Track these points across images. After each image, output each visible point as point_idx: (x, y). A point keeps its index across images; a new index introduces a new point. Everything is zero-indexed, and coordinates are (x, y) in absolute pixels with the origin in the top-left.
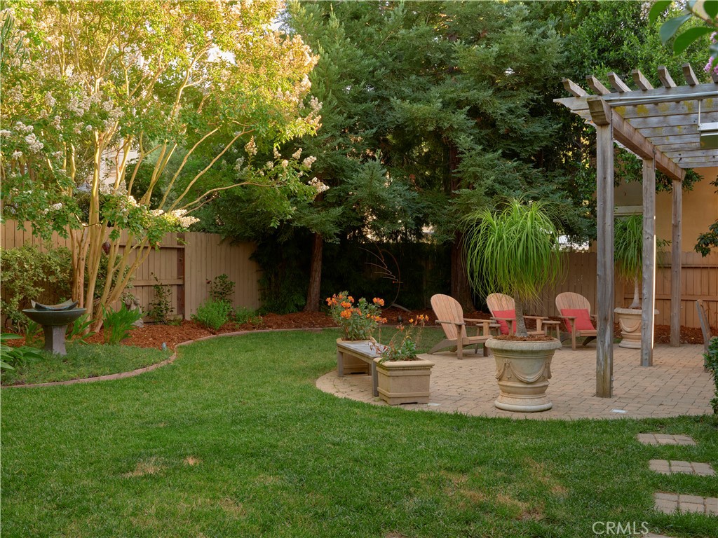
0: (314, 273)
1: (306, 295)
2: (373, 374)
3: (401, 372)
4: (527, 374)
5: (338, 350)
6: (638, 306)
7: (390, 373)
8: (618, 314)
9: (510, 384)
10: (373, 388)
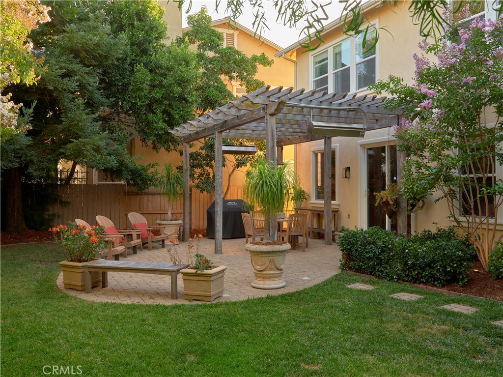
2: (174, 283)
3: (216, 276)
4: (281, 265)
5: (87, 271)
6: (171, 218)
7: (212, 279)
8: (159, 224)
9: (272, 272)
10: (175, 293)
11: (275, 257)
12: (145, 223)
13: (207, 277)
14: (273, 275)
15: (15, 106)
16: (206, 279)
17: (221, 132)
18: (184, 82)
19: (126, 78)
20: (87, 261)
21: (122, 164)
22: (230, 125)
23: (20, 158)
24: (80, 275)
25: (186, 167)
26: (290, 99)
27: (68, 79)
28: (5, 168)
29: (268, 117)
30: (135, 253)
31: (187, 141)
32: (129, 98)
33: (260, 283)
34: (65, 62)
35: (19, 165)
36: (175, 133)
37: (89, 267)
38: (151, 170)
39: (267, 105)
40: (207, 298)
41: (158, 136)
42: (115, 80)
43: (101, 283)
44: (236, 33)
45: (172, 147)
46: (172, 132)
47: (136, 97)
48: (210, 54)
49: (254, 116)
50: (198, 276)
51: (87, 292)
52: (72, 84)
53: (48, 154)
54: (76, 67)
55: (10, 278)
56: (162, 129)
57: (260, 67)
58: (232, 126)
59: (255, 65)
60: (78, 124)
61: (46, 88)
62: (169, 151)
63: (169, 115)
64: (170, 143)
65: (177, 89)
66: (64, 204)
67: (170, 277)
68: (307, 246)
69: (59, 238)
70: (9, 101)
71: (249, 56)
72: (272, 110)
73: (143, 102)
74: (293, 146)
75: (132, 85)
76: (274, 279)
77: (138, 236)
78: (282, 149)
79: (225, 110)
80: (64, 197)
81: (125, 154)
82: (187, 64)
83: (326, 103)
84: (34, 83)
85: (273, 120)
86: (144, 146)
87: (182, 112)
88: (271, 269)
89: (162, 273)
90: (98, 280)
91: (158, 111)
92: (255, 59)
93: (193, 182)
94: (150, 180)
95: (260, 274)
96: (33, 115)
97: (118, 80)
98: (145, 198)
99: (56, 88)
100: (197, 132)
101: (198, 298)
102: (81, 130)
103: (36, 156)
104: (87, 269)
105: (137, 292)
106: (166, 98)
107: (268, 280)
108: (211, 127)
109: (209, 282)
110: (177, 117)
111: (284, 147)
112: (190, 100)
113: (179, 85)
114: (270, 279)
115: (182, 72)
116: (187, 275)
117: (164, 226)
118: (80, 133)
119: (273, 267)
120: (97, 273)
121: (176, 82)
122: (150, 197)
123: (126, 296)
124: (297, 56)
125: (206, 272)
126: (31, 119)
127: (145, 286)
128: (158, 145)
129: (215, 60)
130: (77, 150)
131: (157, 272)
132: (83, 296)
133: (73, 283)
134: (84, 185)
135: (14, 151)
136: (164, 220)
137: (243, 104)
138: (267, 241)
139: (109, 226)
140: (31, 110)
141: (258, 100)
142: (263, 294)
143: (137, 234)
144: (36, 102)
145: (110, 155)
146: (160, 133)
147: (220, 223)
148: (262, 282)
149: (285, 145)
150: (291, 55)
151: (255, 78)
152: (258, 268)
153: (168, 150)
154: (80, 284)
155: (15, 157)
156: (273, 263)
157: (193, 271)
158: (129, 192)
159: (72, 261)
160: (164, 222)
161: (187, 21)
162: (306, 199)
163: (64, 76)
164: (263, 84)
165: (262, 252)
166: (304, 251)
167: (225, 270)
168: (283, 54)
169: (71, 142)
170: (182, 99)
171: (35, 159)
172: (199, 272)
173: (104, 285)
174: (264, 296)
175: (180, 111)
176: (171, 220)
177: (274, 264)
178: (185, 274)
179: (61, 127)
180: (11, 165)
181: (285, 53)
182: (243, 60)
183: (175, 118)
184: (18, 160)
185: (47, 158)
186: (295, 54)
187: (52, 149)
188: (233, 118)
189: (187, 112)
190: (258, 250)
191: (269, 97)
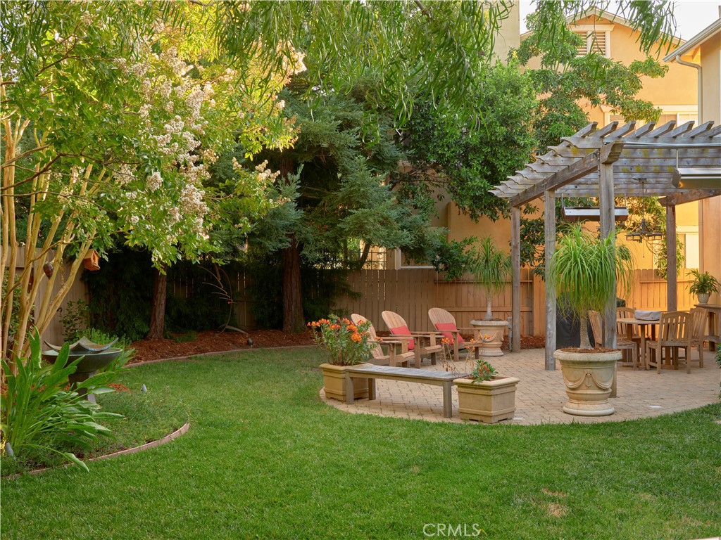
0: (159, 295)
1: (149, 320)
2: (448, 396)
3: (500, 390)
4: (605, 382)
5: (347, 376)
6: (492, 318)
7: (492, 392)
8: (475, 326)
9: (589, 392)
10: (448, 410)
11: (594, 371)
12: (453, 323)
13: (487, 389)
14: (592, 397)
15: (272, 175)
16: (485, 392)
17: (552, 190)
18: (511, 117)
19: (430, 119)
20: (350, 364)
21: (421, 239)
22: (561, 180)
23: (291, 236)
24: (341, 381)
25: (516, 242)
26: (638, 137)
27: (348, 131)
28: (273, 250)
29: (601, 167)
30: (433, 363)
31: (515, 204)
32: (435, 146)
33: (574, 407)
34: (344, 109)
35: (290, 246)
36: (498, 194)
37: (350, 372)
38: (468, 248)
39: (599, 149)
40: (487, 418)
41: (476, 199)
42: (415, 124)
43: (368, 395)
44: (608, 29)
45: (499, 213)
46: (494, 192)
47: (443, 145)
48: (561, 68)
49: (586, 166)
50: (476, 388)
51: (349, 403)
52: (350, 138)
53: (327, 230)
54: (359, 114)
55: (270, 383)
56: (479, 188)
57: (645, 79)
58: (563, 181)
59: (636, 77)
60: (359, 190)
61: (320, 146)
62: (494, 220)
63: (493, 168)
64: (496, 208)
65: (501, 130)
66: (355, 296)
67: (442, 387)
68: (701, 366)
69: (320, 336)
70: (265, 169)
71: (627, 64)
72: (605, 156)
73: (453, 152)
74: (696, 204)
75: (438, 130)
76: (593, 402)
77: (439, 341)
78: (674, 210)
79: (548, 159)
80: (354, 287)
81: (426, 227)
82: (516, 90)
83: (702, 139)
84: (291, 147)
85: (610, 170)
86: (461, 213)
87: (510, 162)
88: (589, 388)
89: (433, 382)
90: (363, 390)
91: (475, 164)
92: (636, 67)
93: (531, 265)
94: (466, 263)
95: (573, 393)
96: (300, 182)
97: (419, 123)
98: (464, 288)
99: (331, 145)
100: (526, 192)
101: (475, 418)
102: (364, 196)
103: (312, 233)
104: (348, 373)
105: (407, 408)
106: (487, 144)
107: (584, 402)
108: (540, 183)
109: (489, 397)
110: (503, 169)
111: (677, 207)
112: (522, 143)
113: (504, 122)
114: (587, 402)
115: (507, 103)
116: (462, 387)
117: (479, 328)
118: (362, 201)
119: (591, 384)
120: (363, 380)
121: (498, 120)
122: (471, 288)
123: (391, 410)
124: (702, 57)
125: (485, 383)
126: (299, 187)
127: (421, 402)
128: (478, 213)
129: (567, 78)
130: (357, 223)
131: (427, 381)
132: (343, 408)
133: (335, 391)
134: (380, 271)
135: (285, 227)
136: (481, 320)
137: (569, 150)
138: (585, 347)
139: (400, 325)
140: (298, 176)
141: (586, 144)
142: (568, 420)
143: (437, 338)
144: (303, 165)
145: (403, 228)
146: (477, 194)
147: (552, 325)
148: (576, 406)
149: (678, 203)
150: (693, 56)
151: (637, 97)
152: (570, 384)
153: (493, 218)
154: (341, 392)
155: (286, 235)
156: (591, 379)
157: (470, 381)
158: (440, 280)
159: (334, 364)
160: (480, 323)
161: (526, 24)
162: (715, 290)
163: (341, 128)
164: (649, 106)
165: (574, 363)
166: (689, 373)
167: (516, 383)
168: (677, 57)
169: (351, 214)
170: (510, 142)
171: (311, 237)
172: (476, 383)
173: (371, 397)
174: (567, 423)
175: (508, 161)
176: (491, 320)
177: (593, 380)
178: (461, 385)
179: (340, 195)
180: (280, 245)
181: (680, 55)
182: (617, 71)
183: (500, 171)
184: (290, 240)
185: (325, 235)
186: (699, 54)
187: (331, 224)
188: (564, 170)
189: (518, 161)
190: (568, 359)
191: (602, 137)
